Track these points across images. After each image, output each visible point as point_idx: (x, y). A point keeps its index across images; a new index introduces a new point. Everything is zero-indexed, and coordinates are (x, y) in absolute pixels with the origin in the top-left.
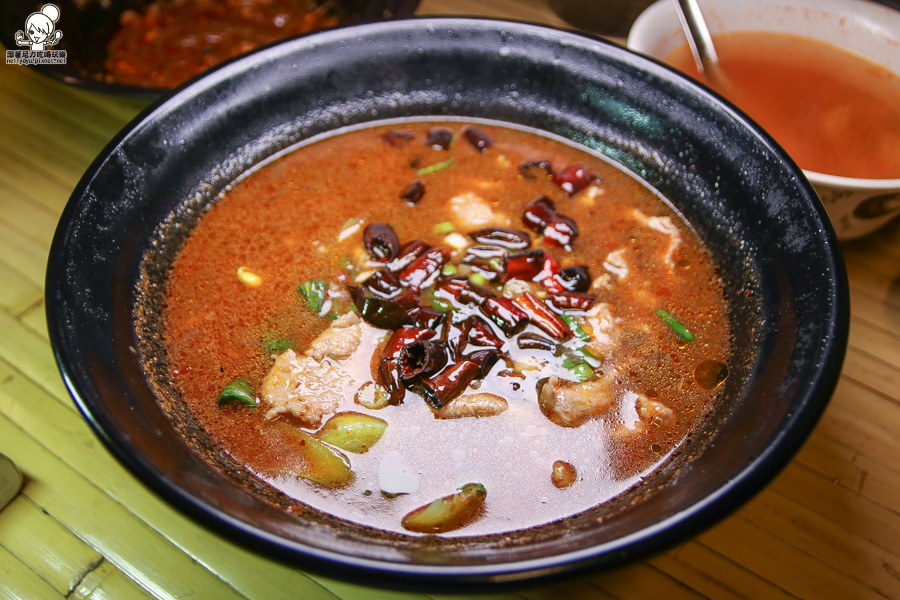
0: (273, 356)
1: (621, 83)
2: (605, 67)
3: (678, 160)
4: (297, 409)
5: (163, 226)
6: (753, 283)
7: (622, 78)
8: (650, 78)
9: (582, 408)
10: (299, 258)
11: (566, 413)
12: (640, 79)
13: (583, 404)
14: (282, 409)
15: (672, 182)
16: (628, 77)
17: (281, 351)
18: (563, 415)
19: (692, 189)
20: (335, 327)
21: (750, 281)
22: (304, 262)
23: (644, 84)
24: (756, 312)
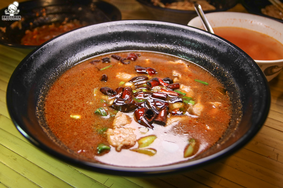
0: (104, 133)
1: (148, 30)
2: (141, 27)
3: (174, 45)
4: (126, 143)
5: (37, 112)
6: (216, 65)
7: (148, 28)
8: (156, 26)
9: (200, 110)
10: (85, 108)
11: (198, 113)
12: (153, 27)
13: (200, 109)
14: (122, 145)
15: (175, 51)
16: (149, 27)
17: (106, 131)
18: (198, 114)
19: (182, 50)
20: (117, 117)
21: (215, 65)
22: (88, 108)
23: (155, 28)
24: (223, 71)
